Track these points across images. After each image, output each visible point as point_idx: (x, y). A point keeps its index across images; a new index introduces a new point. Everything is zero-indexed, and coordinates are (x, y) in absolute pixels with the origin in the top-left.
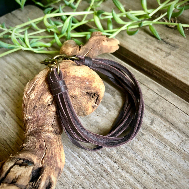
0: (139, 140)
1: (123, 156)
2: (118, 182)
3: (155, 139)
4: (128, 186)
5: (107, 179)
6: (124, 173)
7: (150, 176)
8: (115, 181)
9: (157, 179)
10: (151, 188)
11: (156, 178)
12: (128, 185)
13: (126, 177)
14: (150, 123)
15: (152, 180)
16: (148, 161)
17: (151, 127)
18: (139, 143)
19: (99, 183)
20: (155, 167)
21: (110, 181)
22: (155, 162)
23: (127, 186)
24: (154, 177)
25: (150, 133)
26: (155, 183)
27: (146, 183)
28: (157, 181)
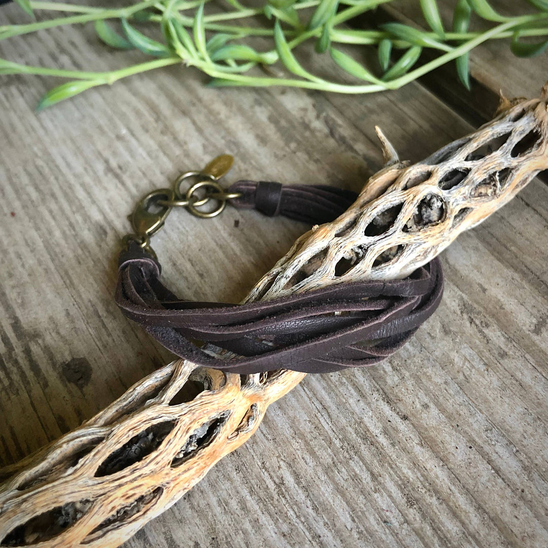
0: (490, 369)
1: (432, 405)
2: (399, 477)
3: (540, 376)
4: (428, 493)
5: (369, 462)
6: (422, 454)
7: (503, 479)
8: (392, 472)
9: (523, 491)
10: (499, 512)
11: (522, 487)
12: (429, 490)
13: (428, 468)
14: (533, 327)
15: (508, 492)
16: (504, 436)
17: (535, 338)
18: (486, 377)
19: (343, 470)
20: (523, 457)
21: (377, 469)
22: (525, 442)
23: (425, 492)
24: (514, 484)
25: (528, 356)
26: (516, 500)
27: (486, 497)
28: (522, 498)
